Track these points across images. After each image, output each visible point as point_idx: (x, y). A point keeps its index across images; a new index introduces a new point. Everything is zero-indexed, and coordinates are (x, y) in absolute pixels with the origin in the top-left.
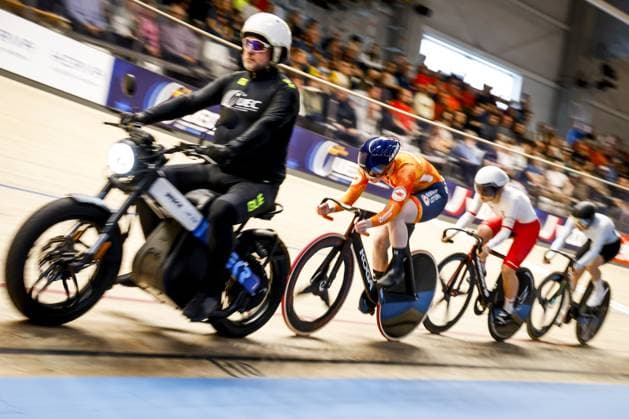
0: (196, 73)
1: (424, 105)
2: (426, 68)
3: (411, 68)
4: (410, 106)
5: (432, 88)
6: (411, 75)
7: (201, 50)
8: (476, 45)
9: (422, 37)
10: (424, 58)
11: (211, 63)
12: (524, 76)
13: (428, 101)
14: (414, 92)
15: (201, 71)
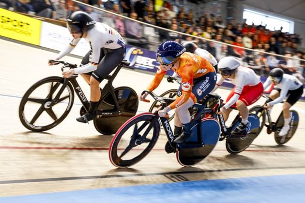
0: (141, 42)
1: (247, 42)
2: (247, 25)
3: (240, 26)
4: (241, 44)
5: (251, 33)
6: (240, 29)
7: (143, 31)
8: (269, 10)
9: (243, 11)
10: (246, 20)
11: (148, 36)
12: (295, 21)
13: (249, 40)
14: (242, 37)
15: (144, 40)
